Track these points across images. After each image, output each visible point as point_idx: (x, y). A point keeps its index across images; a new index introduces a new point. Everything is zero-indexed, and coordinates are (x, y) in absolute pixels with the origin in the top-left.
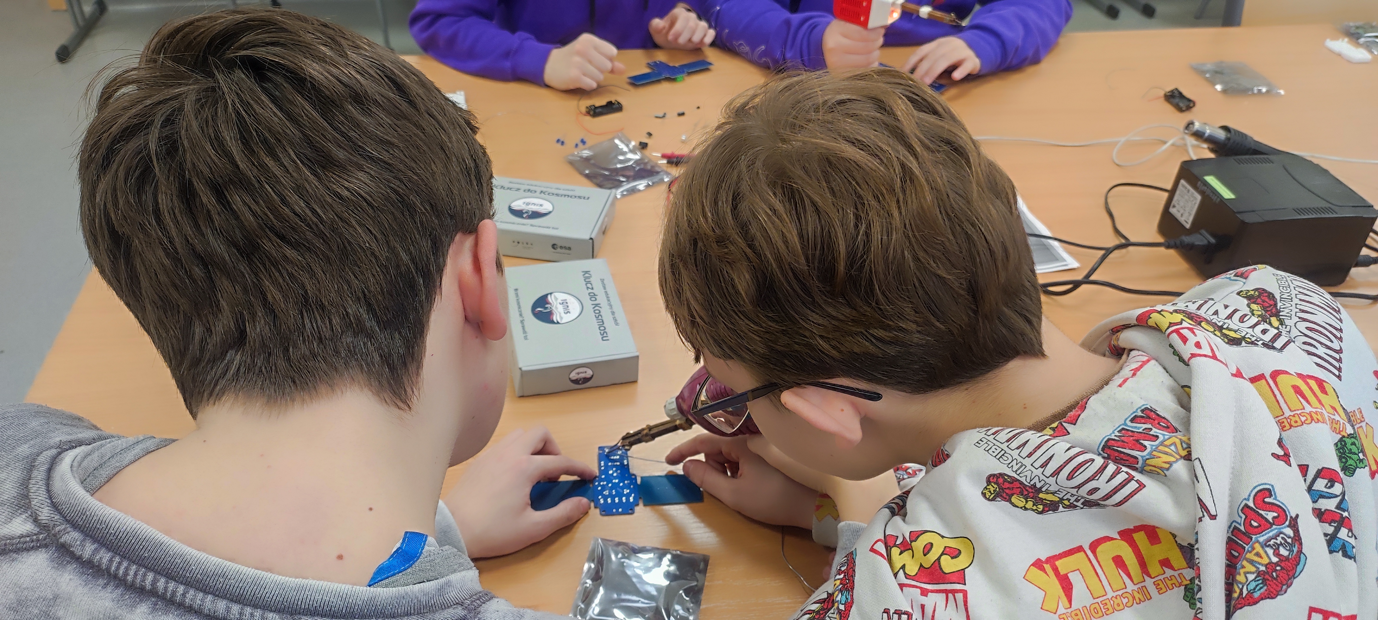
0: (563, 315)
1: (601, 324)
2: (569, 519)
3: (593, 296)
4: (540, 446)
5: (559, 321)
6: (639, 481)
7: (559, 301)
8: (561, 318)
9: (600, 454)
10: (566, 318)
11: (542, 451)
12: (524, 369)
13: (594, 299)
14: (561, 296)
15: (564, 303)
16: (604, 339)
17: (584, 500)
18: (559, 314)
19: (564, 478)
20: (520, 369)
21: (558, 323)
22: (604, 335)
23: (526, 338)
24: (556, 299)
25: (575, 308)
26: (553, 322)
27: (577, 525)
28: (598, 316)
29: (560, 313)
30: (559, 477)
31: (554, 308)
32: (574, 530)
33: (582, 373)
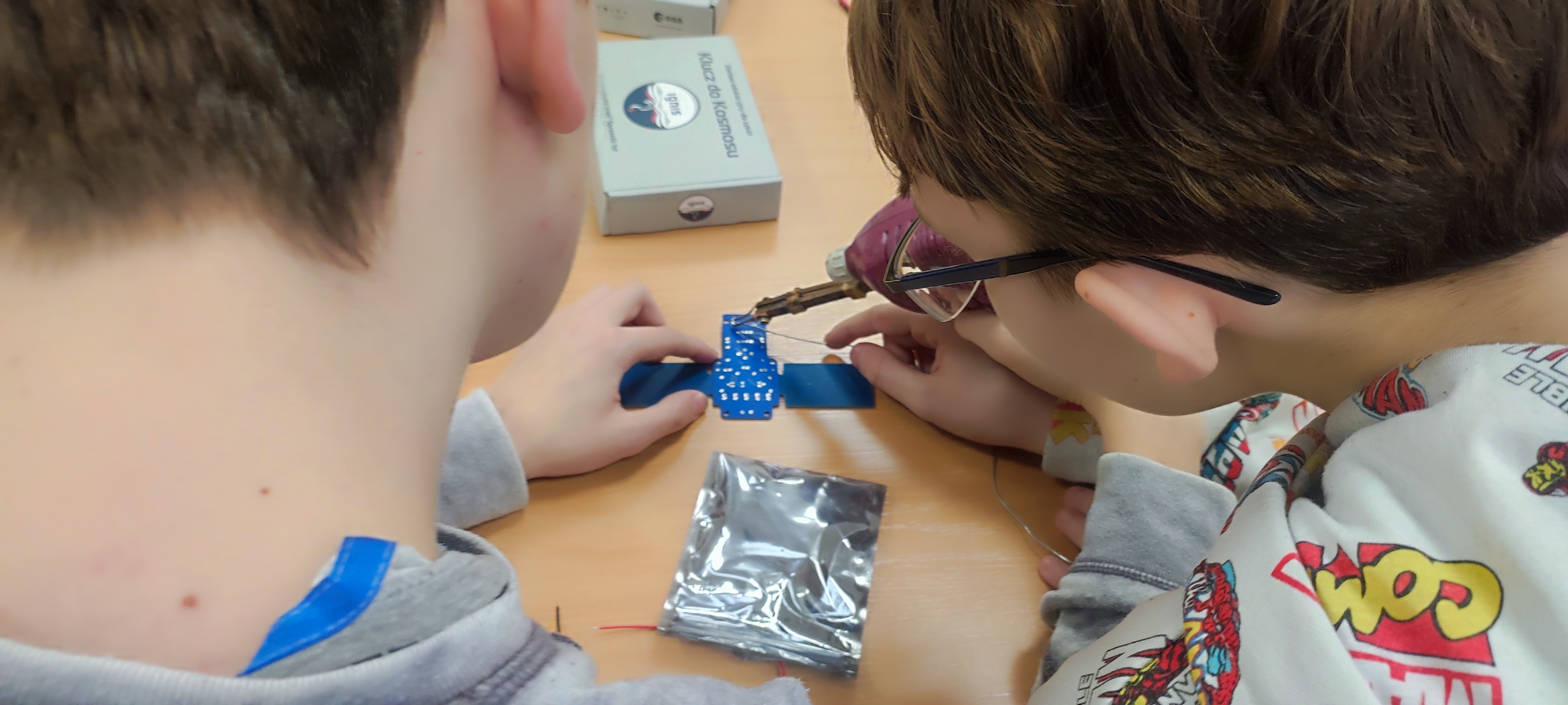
0: (670, 115)
1: (727, 131)
2: (676, 423)
3: (714, 91)
4: (634, 313)
5: (665, 125)
6: (780, 371)
7: (665, 95)
8: (667, 121)
9: (724, 326)
10: (675, 121)
11: (637, 320)
12: (612, 194)
13: (715, 95)
14: (667, 89)
15: (672, 99)
16: (732, 154)
17: (699, 395)
18: (663, 113)
19: (669, 360)
20: (606, 194)
21: (663, 128)
22: (731, 148)
23: (615, 148)
24: (660, 92)
25: (688, 105)
26: (653, 126)
27: (688, 432)
28: (723, 120)
29: (666, 115)
30: (662, 358)
31: (656, 106)
32: (684, 438)
33: (697, 203)
